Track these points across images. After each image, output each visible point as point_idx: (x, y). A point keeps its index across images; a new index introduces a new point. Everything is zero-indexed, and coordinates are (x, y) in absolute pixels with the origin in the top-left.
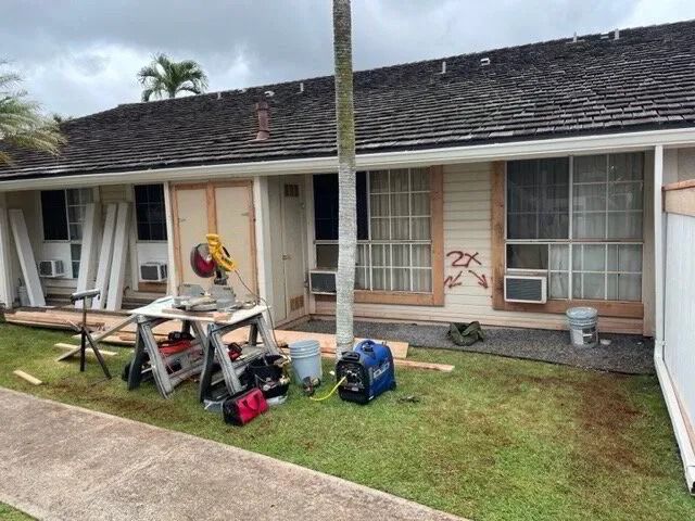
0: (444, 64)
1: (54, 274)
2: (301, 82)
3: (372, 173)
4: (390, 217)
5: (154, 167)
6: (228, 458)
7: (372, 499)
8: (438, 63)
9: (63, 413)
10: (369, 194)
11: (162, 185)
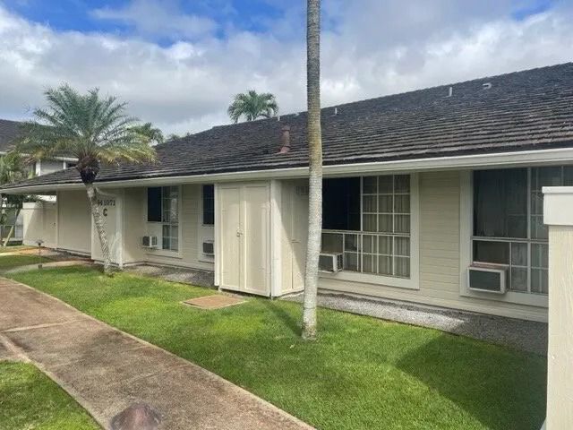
0: (451, 88)
1: (151, 246)
2: (336, 107)
3: (364, 178)
4: (378, 213)
5: (208, 173)
6: (203, 379)
7: (282, 419)
8: (446, 88)
9: (119, 337)
10: (362, 195)
11: (213, 186)
